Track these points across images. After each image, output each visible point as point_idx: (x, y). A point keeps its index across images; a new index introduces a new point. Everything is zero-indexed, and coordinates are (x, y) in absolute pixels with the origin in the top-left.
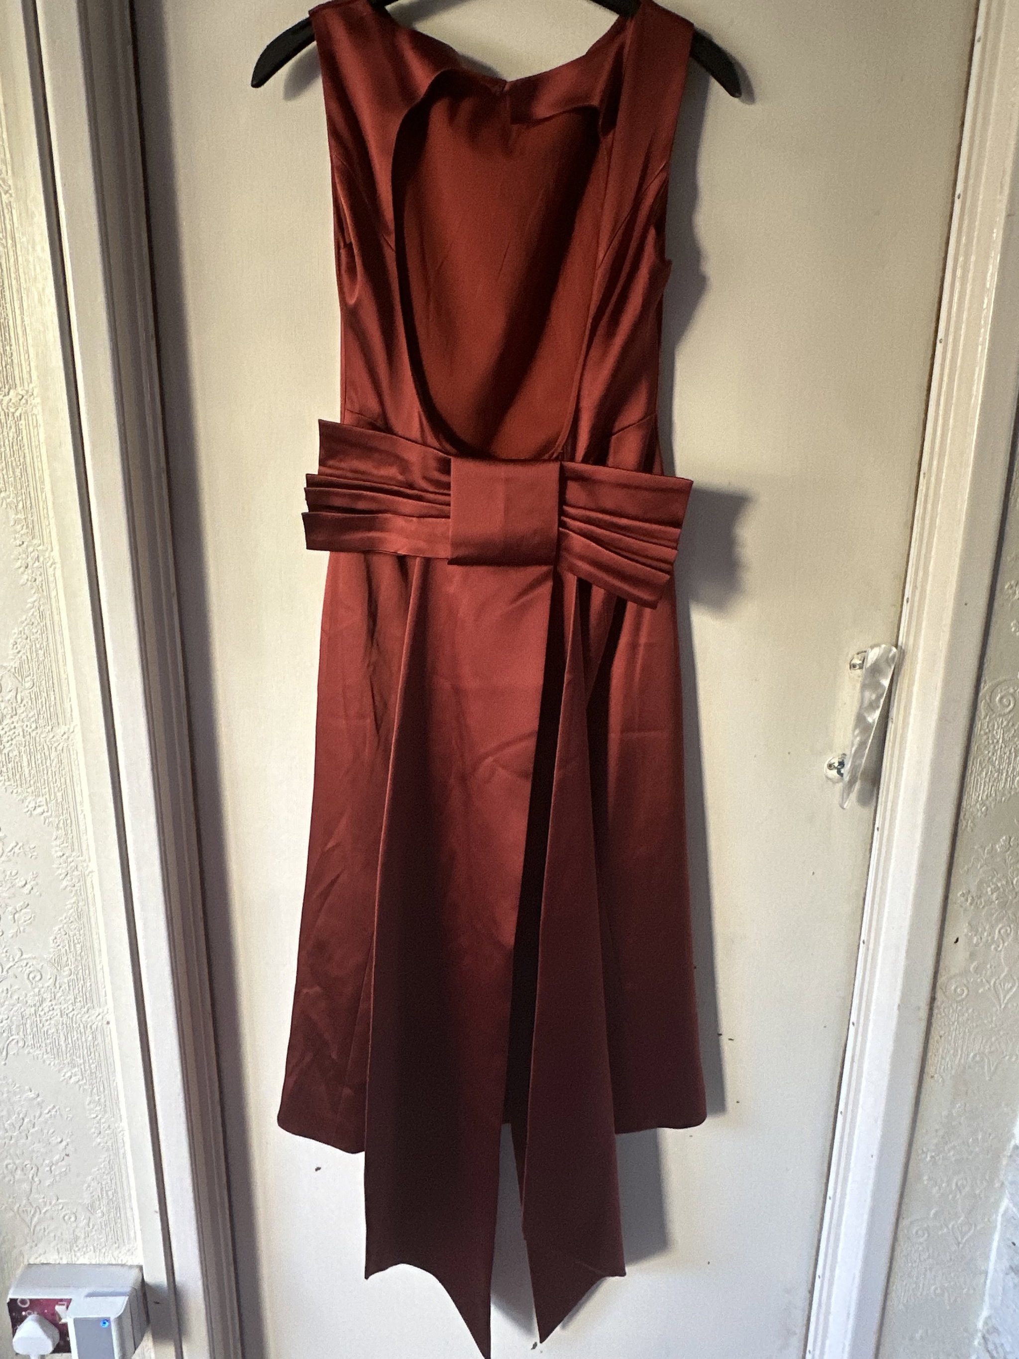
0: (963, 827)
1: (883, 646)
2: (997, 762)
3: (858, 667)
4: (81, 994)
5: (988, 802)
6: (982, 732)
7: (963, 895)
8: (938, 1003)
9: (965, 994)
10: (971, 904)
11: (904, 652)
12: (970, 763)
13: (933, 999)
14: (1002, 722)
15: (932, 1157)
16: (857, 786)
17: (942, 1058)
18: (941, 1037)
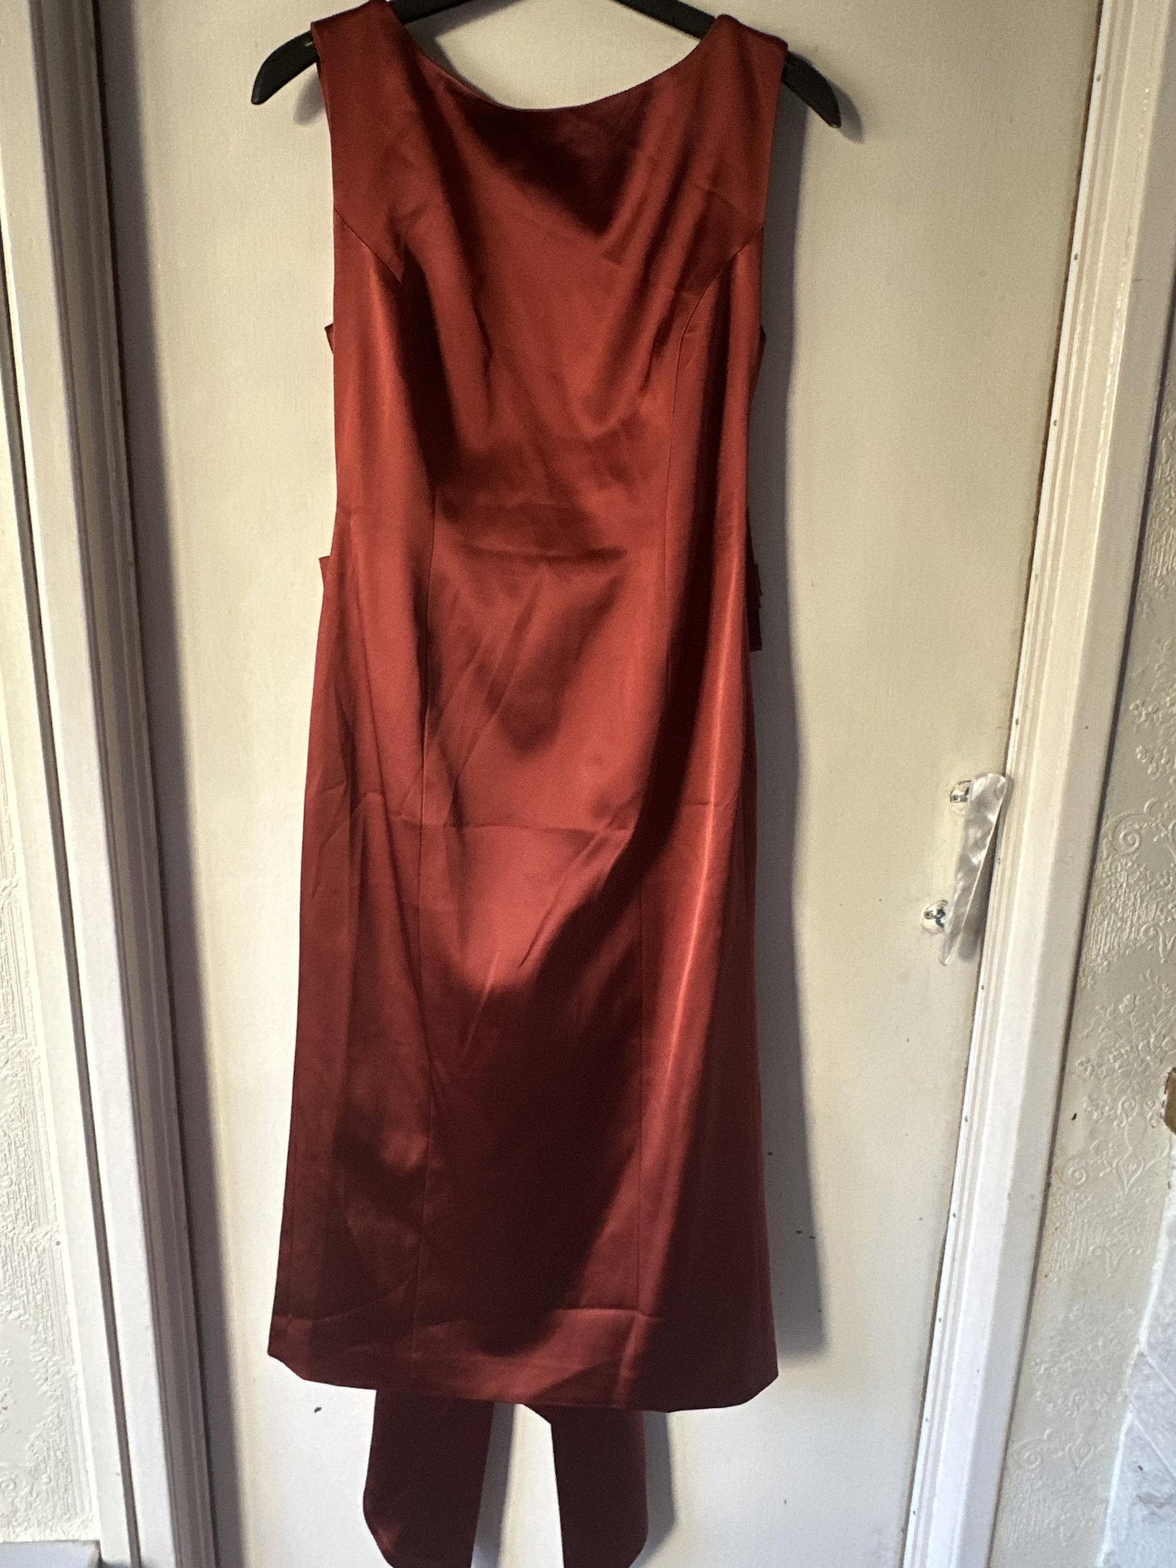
0: (1083, 985)
1: (990, 775)
2: (1120, 910)
3: (959, 799)
4: (24, 1207)
5: (1110, 955)
6: (1104, 875)
7: (1081, 1064)
8: (1053, 1189)
9: (1083, 1179)
10: (1091, 1074)
11: (1013, 782)
12: (1090, 911)
13: (1048, 1185)
14: (1126, 864)
15: (1046, 1369)
16: (959, 939)
17: (1058, 1253)
18: (1056, 1229)
